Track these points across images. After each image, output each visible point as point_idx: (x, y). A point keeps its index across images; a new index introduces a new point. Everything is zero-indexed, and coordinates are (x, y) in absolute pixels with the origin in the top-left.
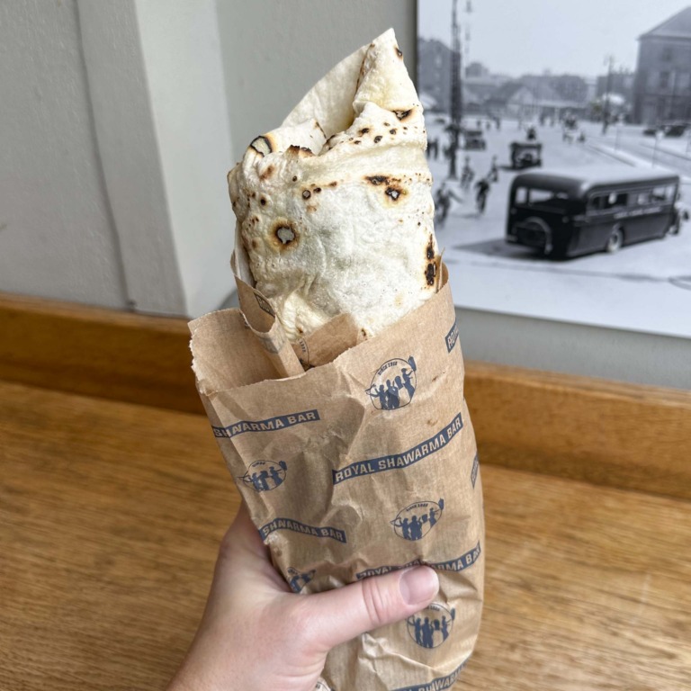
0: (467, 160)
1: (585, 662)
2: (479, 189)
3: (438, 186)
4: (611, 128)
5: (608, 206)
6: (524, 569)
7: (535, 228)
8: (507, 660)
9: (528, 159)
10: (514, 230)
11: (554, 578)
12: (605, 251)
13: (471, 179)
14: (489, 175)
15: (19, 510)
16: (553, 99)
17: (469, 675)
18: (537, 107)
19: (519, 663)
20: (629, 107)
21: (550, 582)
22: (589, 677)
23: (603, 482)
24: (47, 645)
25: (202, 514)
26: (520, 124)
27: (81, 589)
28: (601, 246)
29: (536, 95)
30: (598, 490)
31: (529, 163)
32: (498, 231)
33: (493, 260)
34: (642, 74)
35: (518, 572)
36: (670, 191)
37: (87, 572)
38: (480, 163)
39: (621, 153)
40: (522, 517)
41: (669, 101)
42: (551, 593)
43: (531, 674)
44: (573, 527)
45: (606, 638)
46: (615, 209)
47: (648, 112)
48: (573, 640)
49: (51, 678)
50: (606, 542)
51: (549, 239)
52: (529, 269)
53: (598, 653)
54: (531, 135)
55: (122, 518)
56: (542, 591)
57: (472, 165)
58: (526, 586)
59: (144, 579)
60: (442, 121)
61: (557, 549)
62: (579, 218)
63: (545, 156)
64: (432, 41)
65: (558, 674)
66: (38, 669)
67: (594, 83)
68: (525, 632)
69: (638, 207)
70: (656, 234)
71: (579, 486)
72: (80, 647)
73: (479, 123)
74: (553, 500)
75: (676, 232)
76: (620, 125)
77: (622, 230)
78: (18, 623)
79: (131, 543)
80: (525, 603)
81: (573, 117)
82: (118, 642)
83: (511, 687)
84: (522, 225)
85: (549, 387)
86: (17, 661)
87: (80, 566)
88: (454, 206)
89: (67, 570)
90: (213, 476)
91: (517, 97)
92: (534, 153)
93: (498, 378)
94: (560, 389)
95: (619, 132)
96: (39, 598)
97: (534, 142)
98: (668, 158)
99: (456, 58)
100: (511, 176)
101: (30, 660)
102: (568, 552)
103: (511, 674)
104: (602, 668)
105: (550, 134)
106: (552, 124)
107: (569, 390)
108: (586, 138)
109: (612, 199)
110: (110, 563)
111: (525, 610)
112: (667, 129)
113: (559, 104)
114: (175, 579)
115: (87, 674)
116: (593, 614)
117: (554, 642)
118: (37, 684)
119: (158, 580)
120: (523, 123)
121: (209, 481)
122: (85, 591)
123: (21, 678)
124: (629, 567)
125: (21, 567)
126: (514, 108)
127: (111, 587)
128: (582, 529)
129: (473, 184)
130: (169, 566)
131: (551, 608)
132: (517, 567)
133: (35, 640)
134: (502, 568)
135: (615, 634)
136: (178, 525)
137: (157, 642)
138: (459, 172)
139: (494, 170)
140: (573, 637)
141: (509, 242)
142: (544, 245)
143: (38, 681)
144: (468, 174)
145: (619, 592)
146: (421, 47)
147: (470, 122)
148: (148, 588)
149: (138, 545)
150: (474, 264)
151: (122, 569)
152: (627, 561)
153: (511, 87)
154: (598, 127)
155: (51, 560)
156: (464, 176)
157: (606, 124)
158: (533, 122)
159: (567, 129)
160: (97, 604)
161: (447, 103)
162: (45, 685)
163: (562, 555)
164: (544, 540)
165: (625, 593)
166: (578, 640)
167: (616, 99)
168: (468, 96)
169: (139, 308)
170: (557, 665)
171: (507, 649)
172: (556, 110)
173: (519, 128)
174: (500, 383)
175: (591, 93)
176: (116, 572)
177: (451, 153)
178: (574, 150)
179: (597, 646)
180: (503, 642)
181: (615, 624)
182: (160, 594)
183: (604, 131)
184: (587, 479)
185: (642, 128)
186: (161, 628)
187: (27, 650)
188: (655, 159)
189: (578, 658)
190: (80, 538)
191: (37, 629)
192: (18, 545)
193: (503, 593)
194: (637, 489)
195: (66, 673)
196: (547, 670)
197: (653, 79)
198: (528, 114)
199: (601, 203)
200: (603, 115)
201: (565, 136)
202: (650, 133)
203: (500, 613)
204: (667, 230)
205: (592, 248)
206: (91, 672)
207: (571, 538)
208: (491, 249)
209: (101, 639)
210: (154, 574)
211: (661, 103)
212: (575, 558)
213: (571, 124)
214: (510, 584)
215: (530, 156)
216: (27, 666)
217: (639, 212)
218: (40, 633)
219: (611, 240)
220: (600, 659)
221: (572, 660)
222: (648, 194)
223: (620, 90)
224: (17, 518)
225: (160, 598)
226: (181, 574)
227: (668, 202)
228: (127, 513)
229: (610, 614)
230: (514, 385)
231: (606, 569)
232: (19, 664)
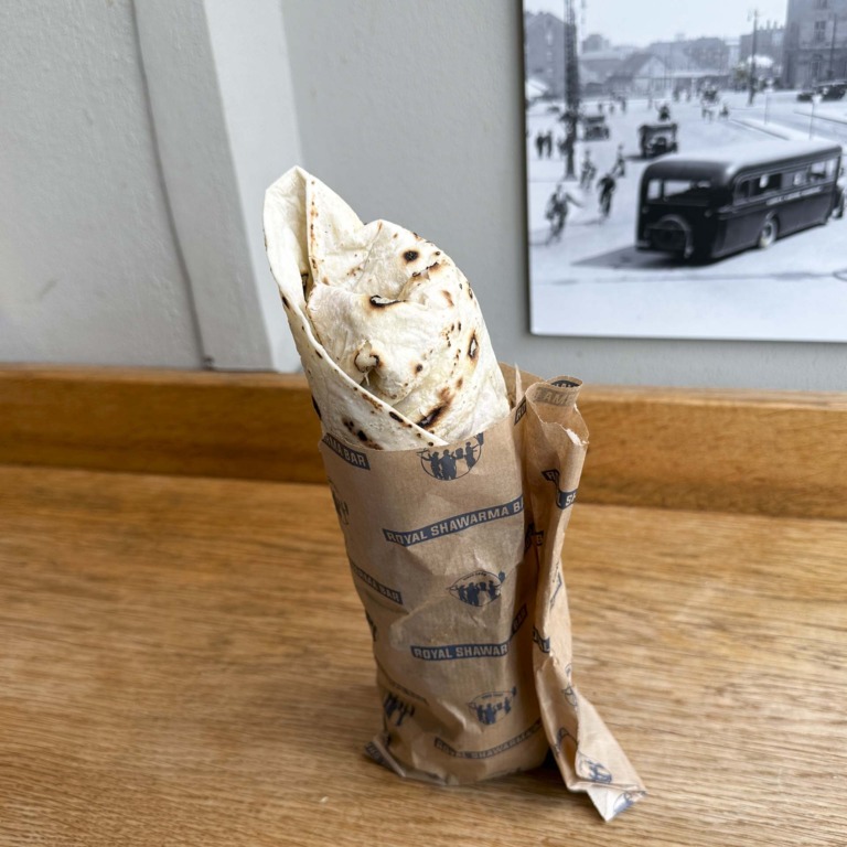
0: (587, 153)
1: (810, 700)
2: (602, 188)
3: (553, 190)
4: (759, 96)
5: (759, 191)
6: (712, 610)
7: (672, 228)
8: (719, 706)
9: (662, 143)
10: (646, 235)
11: (750, 616)
12: (757, 247)
13: (592, 176)
14: (615, 169)
15: (108, 598)
16: (689, 68)
17: (677, 725)
18: (670, 79)
19: (732, 708)
20: (780, 69)
21: (746, 620)
22: (818, 715)
23: (781, 512)
24: (173, 735)
25: (322, 582)
26: (651, 101)
27: (199, 673)
28: (753, 242)
29: (668, 66)
30: (776, 521)
31: (662, 148)
32: (627, 236)
33: (621, 273)
34: (793, 28)
35: (706, 613)
36: (831, 165)
37: (203, 654)
38: (603, 155)
39: (772, 126)
40: (694, 556)
41: (827, 57)
42: (750, 631)
43: (749, 718)
44: (757, 562)
45: (828, 673)
46: (768, 194)
47: (802, 72)
48: (788, 678)
49: (184, 770)
50: (798, 573)
51: (688, 240)
52: (665, 279)
53: (822, 690)
54: (664, 115)
55: (230, 594)
56: (739, 630)
57: (593, 159)
58: (719, 626)
59: (272, 655)
60: (556, 110)
61: (744, 586)
62: (725, 210)
63: (682, 138)
64: (541, 13)
65: (781, 716)
66: (167, 762)
67: (737, 43)
68: (730, 674)
69: (794, 189)
70: (816, 221)
71: (753, 519)
72: (212, 734)
73: (600, 107)
74: (726, 537)
75: (840, 215)
76: (770, 91)
77: (776, 219)
78: (132, 714)
79: (247, 619)
80: (723, 644)
81: (714, 88)
82: (254, 724)
83: (729, 734)
84: (656, 226)
85: (714, 403)
86: (141, 755)
87: (193, 649)
88: (573, 212)
89: (178, 655)
90: (326, 543)
91: (645, 70)
92: (668, 136)
93: (649, 400)
94: (727, 404)
95: (769, 100)
96: (151, 686)
97: (667, 122)
98: (828, 126)
99: (570, 31)
100: (642, 166)
101: (155, 752)
102: (759, 588)
103: (727, 720)
104: (832, 704)
105: (686, 111)
106: (689, 98)
107: (738, 404)
108: (730, 111)
109: (763, 182)
110: (227, 642)
111: (724, 651)
112: (825, 90)
113: (697, 74)
114: (307, 651)
115: (225, 762)
116: (804, 649)
117: (766, 681)
118: (170, 777)
119: (288, 655)
120: (654, 100)
121: (321, 548)
122: (203, 674)
123: (149, 772)
124: (833, 596)
125: (124, 656)
126: (642, 83)
127: (234, 668)
128: (768, 563)
129: (595, 182)
130: (297, 639)
131: (755, 647)
132: (703, 609)
133: (157, 731)
134: (686, 610)
135: (836, 668)
136: (298, 595)
137: (299, 720)
138: (578, 169)
139: (621, 161)
140: (788, 674)
141: (640, 249)
142: (684, 247)
143: (171, 774)
144: (589, 169)
145: (828, 624)
146: (528, 23)
147: (589, 107)
148: (278, 665)
149: (257, 621)
150: (598, 281)
151: (242, 647)
152: (829, 590)
153: (638, 59)
154: (745, 96)
155: (158, 645)
156: (584, 174)
157: (753, 92)
158: (666, 99)
159: (706, 103)
160: (221, 687)
161: (561, 86)
162: (179, 777)
163: (752, 592)
164: (727, 577)
165: (836, 624)
166: (794, 678)
167: (764, 61)
168: (586, 76)
169: (217, 365)
170: (777, 706)
171: (715, 695)
172: (693, 81)
173: (650, 107)
174: (653, 405)
175: (734, 55)
176: (236, 651)
177: (568, 147)
178: (716, 127)
179: (818, 682)
180: (707, 687)
181: (833, 658)
182: (293, 670)
183: (751, 101)
184: (761, 510)
185: (795, 93)
186: (302, 706)
187: (151, 742)
188: (812, 129)
189: (800, 697)
190: (186, 620)
191: (156, 719)
192: (114, 634)
193: (693, 637)
194: (822, 516)
195: (200, 763)
196: (767, 713)
197: (807, 34)
198: (660, 89)
199: (751, 188)
200: (748, 82)
201: (705, 111)
202: (805, 98)
203: (696, 657)
204: (829, 214)
205: (742, 246)
206: (231, 759)
207: (757, 573)
208: (620, 260)
209: (234, 723)
210: (282, 649)
211: (817, 60)
212: (769, 593)
213: (711, 96)
214: (699, 626)
215: (664, 140)
216: (153, 760)
217: (796, 195)
218: (160, 723)
219: (764, 233)
220: (825, 695)
221: (793, 698)
222: (804, 173)
223: (768, 51)
224: (107, 606)
225: (294, 673)
226: (313, 646)
227: (830, 179)
228: (236, 589)
229: (825, 647)
230: (670, 406)
231: (807, 601)
232: (144, 758)
